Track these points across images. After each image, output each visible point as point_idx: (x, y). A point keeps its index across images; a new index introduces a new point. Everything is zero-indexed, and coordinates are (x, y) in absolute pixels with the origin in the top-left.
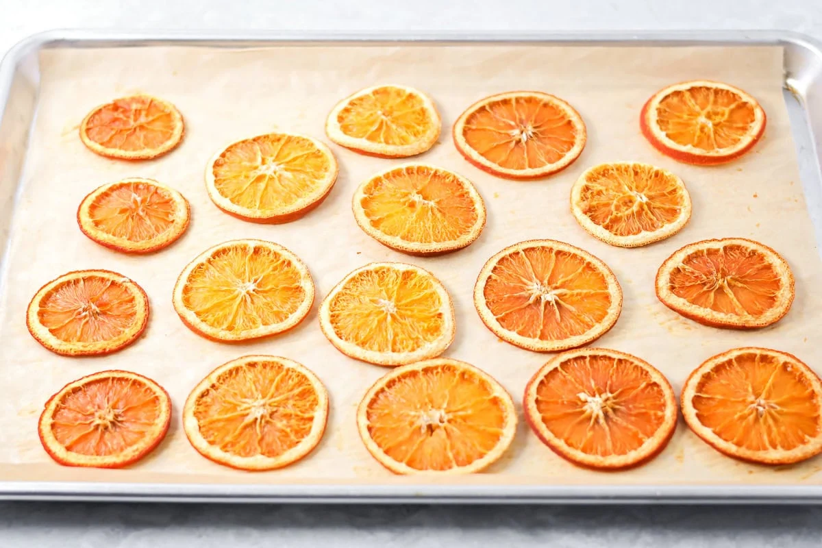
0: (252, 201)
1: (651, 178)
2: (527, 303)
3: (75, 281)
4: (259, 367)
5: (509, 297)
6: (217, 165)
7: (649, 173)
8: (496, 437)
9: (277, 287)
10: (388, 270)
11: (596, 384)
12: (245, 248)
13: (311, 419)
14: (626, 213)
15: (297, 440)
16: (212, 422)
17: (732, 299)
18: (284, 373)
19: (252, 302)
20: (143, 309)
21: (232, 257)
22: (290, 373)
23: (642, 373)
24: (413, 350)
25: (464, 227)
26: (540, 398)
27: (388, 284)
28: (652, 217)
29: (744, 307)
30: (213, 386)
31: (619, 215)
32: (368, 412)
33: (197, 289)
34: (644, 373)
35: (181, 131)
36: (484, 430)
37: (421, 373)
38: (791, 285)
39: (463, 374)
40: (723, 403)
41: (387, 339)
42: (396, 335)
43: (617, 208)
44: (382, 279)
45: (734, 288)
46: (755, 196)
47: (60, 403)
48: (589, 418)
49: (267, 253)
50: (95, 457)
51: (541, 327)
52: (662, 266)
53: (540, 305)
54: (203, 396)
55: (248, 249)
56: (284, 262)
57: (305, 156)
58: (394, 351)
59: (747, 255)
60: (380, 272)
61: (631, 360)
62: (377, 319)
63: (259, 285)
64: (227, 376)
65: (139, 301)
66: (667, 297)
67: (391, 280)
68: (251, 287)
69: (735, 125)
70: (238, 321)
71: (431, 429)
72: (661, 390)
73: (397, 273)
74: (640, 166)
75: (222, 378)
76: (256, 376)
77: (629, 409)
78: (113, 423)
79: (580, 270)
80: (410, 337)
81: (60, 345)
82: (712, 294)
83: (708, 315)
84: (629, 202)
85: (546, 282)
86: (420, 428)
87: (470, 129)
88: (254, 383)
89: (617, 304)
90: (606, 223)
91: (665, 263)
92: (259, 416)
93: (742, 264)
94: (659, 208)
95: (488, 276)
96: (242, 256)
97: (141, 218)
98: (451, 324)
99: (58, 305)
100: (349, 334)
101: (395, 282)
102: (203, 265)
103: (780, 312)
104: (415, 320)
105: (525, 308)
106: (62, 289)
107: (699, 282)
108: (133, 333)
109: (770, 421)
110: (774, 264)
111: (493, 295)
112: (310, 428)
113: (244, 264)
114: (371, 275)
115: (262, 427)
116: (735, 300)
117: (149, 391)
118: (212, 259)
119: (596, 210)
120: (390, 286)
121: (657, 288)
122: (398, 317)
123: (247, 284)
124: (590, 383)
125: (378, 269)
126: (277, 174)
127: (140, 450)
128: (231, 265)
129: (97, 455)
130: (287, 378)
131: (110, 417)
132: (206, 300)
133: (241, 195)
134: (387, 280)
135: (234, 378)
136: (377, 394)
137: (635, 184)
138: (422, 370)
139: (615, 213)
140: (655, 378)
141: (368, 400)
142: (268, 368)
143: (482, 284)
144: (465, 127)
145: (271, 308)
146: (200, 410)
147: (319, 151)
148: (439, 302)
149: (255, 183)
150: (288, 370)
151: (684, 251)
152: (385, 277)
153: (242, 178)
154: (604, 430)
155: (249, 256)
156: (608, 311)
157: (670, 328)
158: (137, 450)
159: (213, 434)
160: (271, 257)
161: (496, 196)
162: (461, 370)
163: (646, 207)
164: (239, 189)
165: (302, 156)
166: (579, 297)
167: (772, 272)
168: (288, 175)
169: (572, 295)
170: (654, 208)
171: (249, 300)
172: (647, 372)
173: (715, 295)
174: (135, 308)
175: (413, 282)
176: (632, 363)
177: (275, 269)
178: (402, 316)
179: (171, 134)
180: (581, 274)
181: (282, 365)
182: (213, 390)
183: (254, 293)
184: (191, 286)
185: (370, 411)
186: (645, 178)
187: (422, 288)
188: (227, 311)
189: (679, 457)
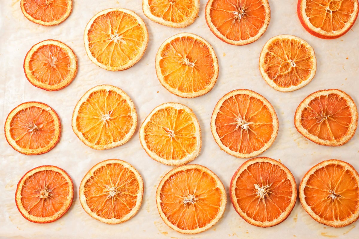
0: (107, 59)
1: (299, 48)
2: (235, 129)
3: (25, 109)
4: (112, 166)
5: (227, 125)
6: (90, 32)
7: (298, 44)
8: (217, 210)
9: (120, 115)
10: (172, 108)
11: (263, 178)
12: (104, 91)
13: (136, 197)
14: (285, 73)
15: (130, 209)
16: (92, 198)
17: (329, 129)
18: (124, 170)
19: (109, 126)
20: (58, 128)
21: (99, 96)
22: (126, 170)
23: (283, 173)
24: (182, 158)
25: (208, 78)
26: (237, 188)
27: (171, 117)
28: (297, 75)
29: (333, 134)
30: (92, 177)
31: (282, 74)
32: (161, 194)
33: (83, 117)
34: (284, 173)
35: (71, 7)
36: (212, 206)
37: (185, 172)
38: (356, 120)
39: (204, 173)
40: (317, 191)
41: (170, 152)
42: (174, 148)
43: (281, 69)
44: (168, 114)
45: (330, 122)
46: (347, 58)
47: (23, 185)
48: (258, 198)
49: (115, 94)
50: (41, 218)
51: (240, 144)
52: (299, 106)
53: (240, 130)
54: (88, 181)
55: (106, 91)
56: (123, 100)
57: (133, 29)
58: (173, 158)
59: (339, 100)
60: (168, 110)
61: (280, 166)
62: (166, 140)
63: (112, 116)
64: (98, 171)
65: (56, 122)
66: (299, 127)
67: (173, 115)
68: (108, 117)
69: (343, 13)
70: (102, 138)
71: (188, 204)
72: (291, 183)
73: (176, 110)
74: (294, 40)
75: (96, 172)
76: (111, 171)
77: (276, 194)
78: (48, 197)
79: (260, 110)
80: (181, 150)
81: (22, 150)
82: (320, 125)
83: (317, 140)
84: (287, 65)
85: (244, 117)
86: (184, 204)
87: (213, 9)
88: (111, 176)
89: (276, 132)
90: (275, 78)
91: (300, 105)
92: (113, 196)
93: (336, 106)
94: (300, 69)
95: (218, 112)
96: (103, 95)
97: (54, 69)
98: (200, 142)
99: (19, 124)
100: (153, 147)
101: (175, 116)
102: (85, 102)
103: (349, 137)
104: (183, 140)
105: (234, 132)
106: (20, 114)
107: (314, 118)
108: (54, 143)
109: (337, 204)
110: (351, 107)
111: (220, 123)
112: (136, 202)
113: (104, 102)
114: (163, 111)
115: (115, 201)
116: (330, 129)
117: (63, 178)
118: (89, 99)
119: (271, 69)
120: (172, 118)
121: (295, 120)
122: (176, 139)
123: (106, 115)
124: (260, 178)
125: (167, 108)
126: (119, 42)
127: (61, 214)
128: (98, 102)
129: (43, 217)
130: (125, 172)
131: (47, 195)
132: (87, 125)
133: (102, 54)
134: (171, 114)
135: (102, 172)
136: (165, 183)
137: (291, 53)
138: (186, 171)
139: (279, 72)
140: (289, 177)
141: (161, 187)
142: (116, 167)
143: (215, 117)
144: (211, 9)
145: (117, 129)
146: (87, 190)
147: (139, 25)
148: (195, 130)
149: (108, 47)
150: (125, 169)
151: (310, 98)
152: (170, 112)
153: (102, 42)
154: (264, 205)
155: (106, 96)
156: (272, 136)
157: (298, 143)
158: (60, 214)
159: (93, 205)
160: (117, 97)
161: (224, 55)
162: (203, 172)
163: (295, 69)
164: (101, 50)
165: (131, 29)
166: (259, 126)
167: (349, 111)
168: (124, 42)
169: (256, 125)
170: (298, 69)
171: (107, 125)
172: (286, 173)
173: (321, 126)
174: (54, 127)
175: (183, 115)
176: (279, 167)
177: (119, 104)
178: (178, 138)
179: (66, 9)
180: (260, 112)
181: (123, 165)
182: (92, 179)
183: (109, 121)
184: (80, 116)
185: (162, 193)
186: (296, 48)
187: (187, 119)
188: (97, 131)
189: (295, 219)
